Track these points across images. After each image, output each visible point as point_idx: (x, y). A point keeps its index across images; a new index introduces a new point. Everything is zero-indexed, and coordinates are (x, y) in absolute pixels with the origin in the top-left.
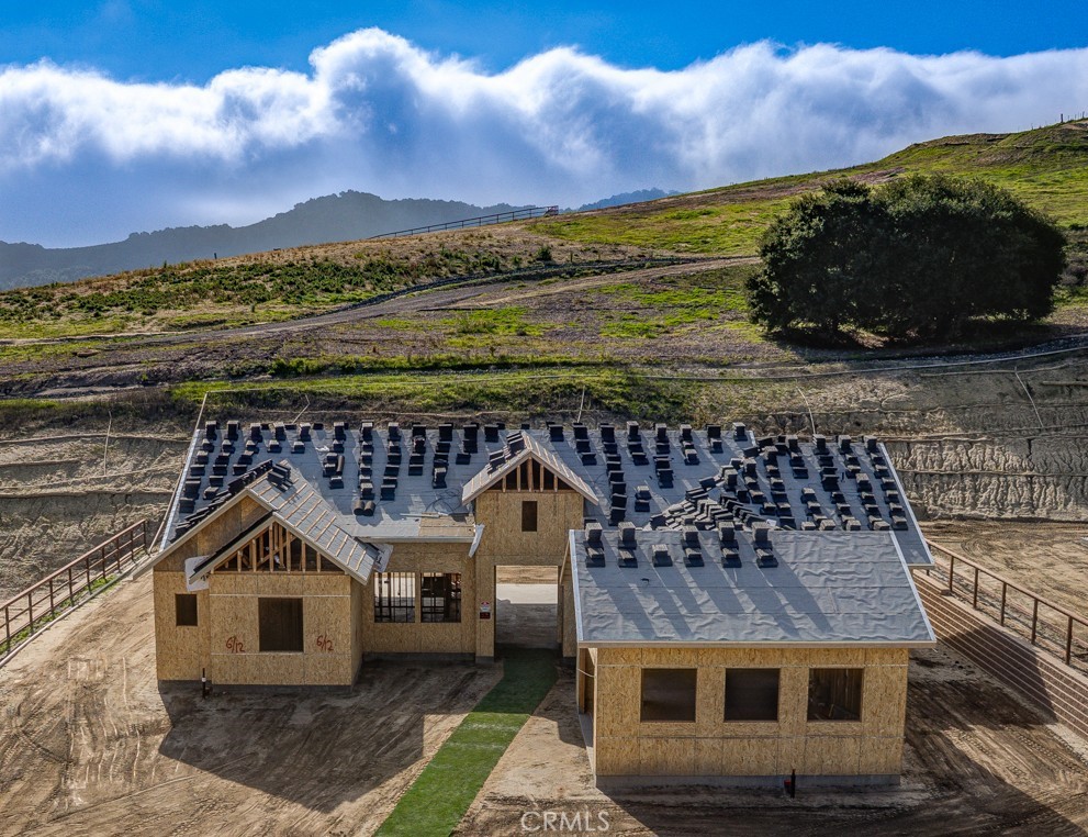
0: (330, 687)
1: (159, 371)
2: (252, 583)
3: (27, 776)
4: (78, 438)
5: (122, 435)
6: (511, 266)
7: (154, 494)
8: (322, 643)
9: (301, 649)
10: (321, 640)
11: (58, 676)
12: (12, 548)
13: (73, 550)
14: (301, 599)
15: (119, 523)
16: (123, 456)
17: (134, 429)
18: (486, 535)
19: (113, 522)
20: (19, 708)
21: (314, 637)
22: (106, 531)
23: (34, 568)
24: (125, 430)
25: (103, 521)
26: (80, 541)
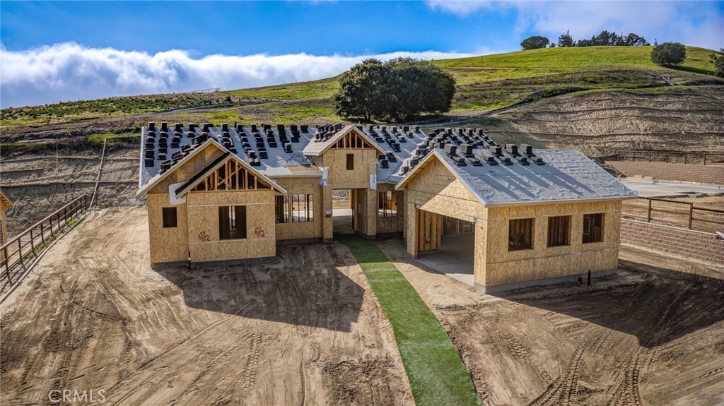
0: (263, 258)
1: (77, 132)
2: (215, 197)
3: (97, 334)
4: (41, 159)
5: (65, 157)
6: (215, 103)
7: (86, 183)
8: (259, 232)
9: (246, 237)
10: (258, 230)
11: (77, 267)
12: (12, 212)
13: (46, 211)
14: (245, 207)
15: (69, 197)
16: (67, 166)
17: (70, 154)
18: (330, 172)
19: (66, 197)
20: (61, 287)
21: (253, 229)
22: (63, 201)
23: (25, 221)
24: (66, 155)
25: (61, 197)
26: (49, 207)
